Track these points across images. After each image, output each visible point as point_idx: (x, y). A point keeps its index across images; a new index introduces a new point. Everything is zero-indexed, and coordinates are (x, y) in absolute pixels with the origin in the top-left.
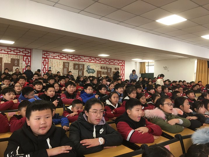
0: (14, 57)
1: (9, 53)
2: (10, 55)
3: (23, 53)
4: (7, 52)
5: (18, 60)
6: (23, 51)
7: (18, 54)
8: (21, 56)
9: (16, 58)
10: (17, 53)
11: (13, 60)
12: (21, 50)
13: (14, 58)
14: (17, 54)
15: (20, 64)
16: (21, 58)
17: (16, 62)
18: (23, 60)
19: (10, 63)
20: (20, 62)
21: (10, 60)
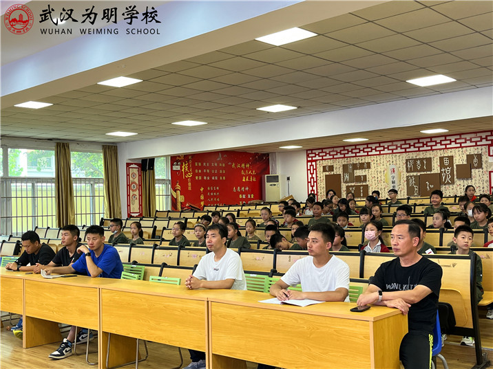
0: (473, 151)
1: (463, 145)
2: (464, 149)
3: (487, 140)
4: (459, 145)
5: (479, 156)
6: (487, 136)
7: (478, 143)
8: (483, 147)
9: (476, 153)
10: (476, 142)
11: (470, 157)
12: (484, 135)
13: (472, 153)
14: (476, 145)
15: (483, 163)
16: (484, 150)
17: (475, 160)
18: (487, 154)
19: (465, 163)
20: (484, 158)
21: (465, 158)
